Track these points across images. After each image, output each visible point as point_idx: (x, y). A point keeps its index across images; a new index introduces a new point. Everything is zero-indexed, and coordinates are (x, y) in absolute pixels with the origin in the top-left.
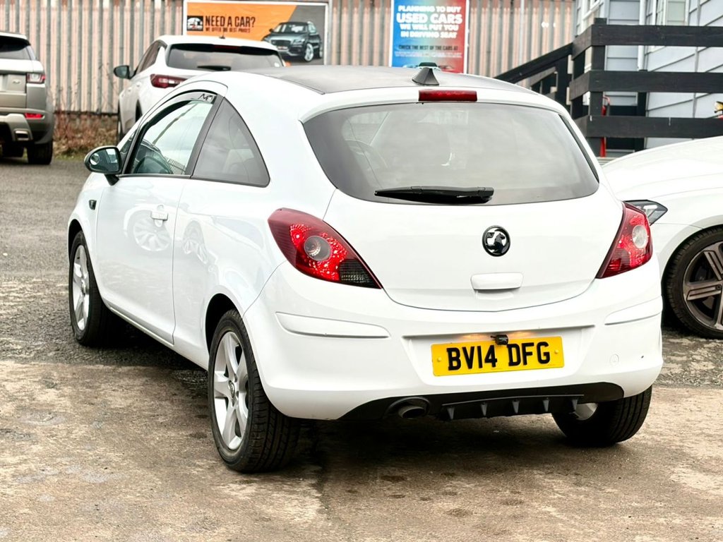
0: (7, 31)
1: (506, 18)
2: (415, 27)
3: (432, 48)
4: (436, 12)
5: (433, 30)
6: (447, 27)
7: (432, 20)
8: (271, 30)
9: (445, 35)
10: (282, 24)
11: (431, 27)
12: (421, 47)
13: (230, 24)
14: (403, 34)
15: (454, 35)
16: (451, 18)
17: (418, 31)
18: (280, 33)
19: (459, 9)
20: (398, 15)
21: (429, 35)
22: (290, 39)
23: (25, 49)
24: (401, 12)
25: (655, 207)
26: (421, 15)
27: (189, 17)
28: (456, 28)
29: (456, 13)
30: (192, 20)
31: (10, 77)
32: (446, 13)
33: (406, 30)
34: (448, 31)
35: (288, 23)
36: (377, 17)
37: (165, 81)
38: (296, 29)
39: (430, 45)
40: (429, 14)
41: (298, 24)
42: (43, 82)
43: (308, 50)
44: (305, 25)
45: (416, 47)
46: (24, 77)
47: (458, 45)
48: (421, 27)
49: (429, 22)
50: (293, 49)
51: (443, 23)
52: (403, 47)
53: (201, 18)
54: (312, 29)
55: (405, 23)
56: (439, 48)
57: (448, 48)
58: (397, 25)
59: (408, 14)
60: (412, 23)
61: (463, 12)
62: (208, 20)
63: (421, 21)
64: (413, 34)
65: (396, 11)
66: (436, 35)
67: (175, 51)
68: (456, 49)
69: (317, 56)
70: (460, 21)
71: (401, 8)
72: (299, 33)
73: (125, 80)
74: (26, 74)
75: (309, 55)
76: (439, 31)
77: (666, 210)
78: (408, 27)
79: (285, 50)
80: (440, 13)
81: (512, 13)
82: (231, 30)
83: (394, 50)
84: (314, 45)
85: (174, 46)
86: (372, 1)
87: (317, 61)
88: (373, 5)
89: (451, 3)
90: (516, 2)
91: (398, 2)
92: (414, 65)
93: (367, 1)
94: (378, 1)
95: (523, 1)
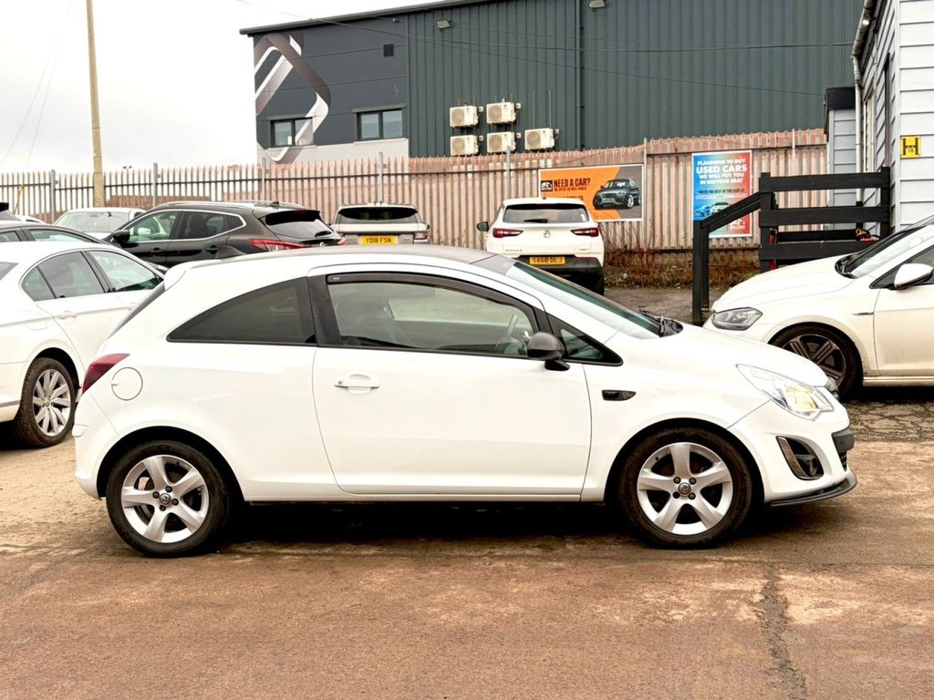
1: (782, 162)
2: (710, 176)
3: (724, 191)
4: (726, 164)
5: (725, 178)
6: (735, 175)
7: (724, 170)
8: (602, 187)
9: (734, 181)
10: (610, 182)
11: (723, 175)
12: (716, 192)
13: (572, 184)
14: (702, 182)
15: (740, 181)
16: (738, 168)
17: (713, 179)
18: (609, 189)
19: (744, 160)
20: (698, 168)
21: (721, 181)
22: (617, 192)
23: (413, 217)
24: (700, 166)
25: (755, 312)
26: (715, 167)
27: (542, 182)
28: (742, 175)
29: (742, 163)
30: (544, 184)
31: (402, 236)
32: (735, 165)
33: (704, 179)
34: (737, 178)
35: (614, 181)
36: (681, 168)
37: (501, 232)
38: (620, 184)
39: (723, 189)
40: (721, 166)
41: (621, 181)
42: (426, 238)
43: (630, 200)
44: (627, 181)
45: (712, 192)
46: (411, 236)
47: (745, 187)
48: (715, 176)
49: (721, 172)
50: (618, 200)
51: (732, 172)
52: (701, 192)
53: (551, 182)
54: (632, 184)
55: (703, 174)
56: (730, 191)
57: (737, 191)
58: (697, 179)
59: (705, 168)
60: (708, 174)
61: (747, 163)
62: (556, 183)
63: (715, 171)
64: (709, 182)
65: (696, 165)
66: (727, 181)
67: (509, 210)
68: (743, 190)
69: (636, 203)
70: (745, 169)
71: (699, 163)
72: (622, 188)
73: (485, 233)
74: (413, 233)
75: (631, 203)
76: (730, 178)
77: (762, 314)
78: (706, 177)
79: (613, 200)
80: (729, 165)
81: (786, 161)
82: (573, 189)
83: (695, 194)
84: (633, 195)
85: (510, 207)
86: (677, 158)
87: (636, 207)
88: (677, 163)
89: (738, 156)
90: (788, 151)
91: (696, 159)
92: (710, 205)
93: (673, 158)
94: (681, 158)
95: (794, 151)
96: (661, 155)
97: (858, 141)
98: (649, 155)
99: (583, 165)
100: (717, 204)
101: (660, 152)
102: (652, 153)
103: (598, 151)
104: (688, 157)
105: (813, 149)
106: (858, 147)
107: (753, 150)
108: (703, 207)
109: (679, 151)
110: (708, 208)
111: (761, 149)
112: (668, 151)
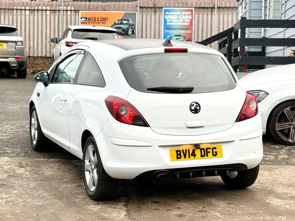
0: (9, 25)
1: (209, 16)
2: (172, 21)
3: (179, 29)
4: (181, 14)
5: (180, 22)
6: (185, 21)
7: (179, 17)
8: (114, 23)
9: (184, 24)
10: (119, 20)
11: (179, 20)
12: (175, 29)
13: (98, 20)
14: (168, 24)
15: (188, 24)
16: (187, 17)
17: (174, 22)
18: (118, 24)
19: (190, 13)
20: (166, 16)
21: (178, 24)
22: (122, 26)
23: (15, 32)
24: (167, 15)
25: (264, 93)
26: (175, 16)
27: (81, 18)
28: (189, 21)
29: (189, 15)
30: (83, 19)
31: (9, 43)
32: (185, 15)
33: (169, 22)
34: (186, 22)
35: (121, 20)
36: (157, 17)
37: (71, 44)
38: (125, 22)
39: (179, 28)
40: (178, 15)
41: (125, 20)
42: (22, 45)
43: (129, 31)
44: (128, 20)
45: (173, 29)
47: (190, 27)
49: (178, 19)
50: (123, 30)
51: (184, 19)
52: (168, 29)
53: (86, 18)
54: (131, 22)
55: (168, 19)
56: (182, 29)
57: (186, 29)
58: (165, 21)
59: (170, 16)
60: (171, 19)
61: (192, 14)
62: (89, 19)
63: (175, 18)
64: (172, 24)
65: (165, 14)
66: (181, 24)
67: (75, 32)
68: (189, 29)
69: (133, 33)
70: (191, 18)
71: (167, 13)
72: (126, 24)
73: (56, 44)
74: (16, 42)
75: (130, 32)
76: (182, 22)
77: (268, 94)
78: (170, 21)
79: (120, 30)
80: (182, 15)
81: (212, 15)
82: (98, 23)
83: (164, 30)
84: (132, 28)
85: (75, 30)
86: (155, 10)
87: (133, 35)
88: (155, 12)
89: (187, 11)
90: (213, 10)
91: (165, 11)
92: (172, 36)
93: (153, 10)
94: (157, 10)
95: (216, 10)
96: (147, 8)
97: (263, 5)
98: (140, 7)
99: (104, 10)
100: (176, 36)
101: (146, 6)
102: (142, 6)
103: (113, 3)
104: (161, 9)
105: (226, 9)
106: (263, 8)
107: (195, 8)
108: (168, 37)
109: (156, 6)
110: (171, 37)
111: (199, 8)
112: (151, 6)
